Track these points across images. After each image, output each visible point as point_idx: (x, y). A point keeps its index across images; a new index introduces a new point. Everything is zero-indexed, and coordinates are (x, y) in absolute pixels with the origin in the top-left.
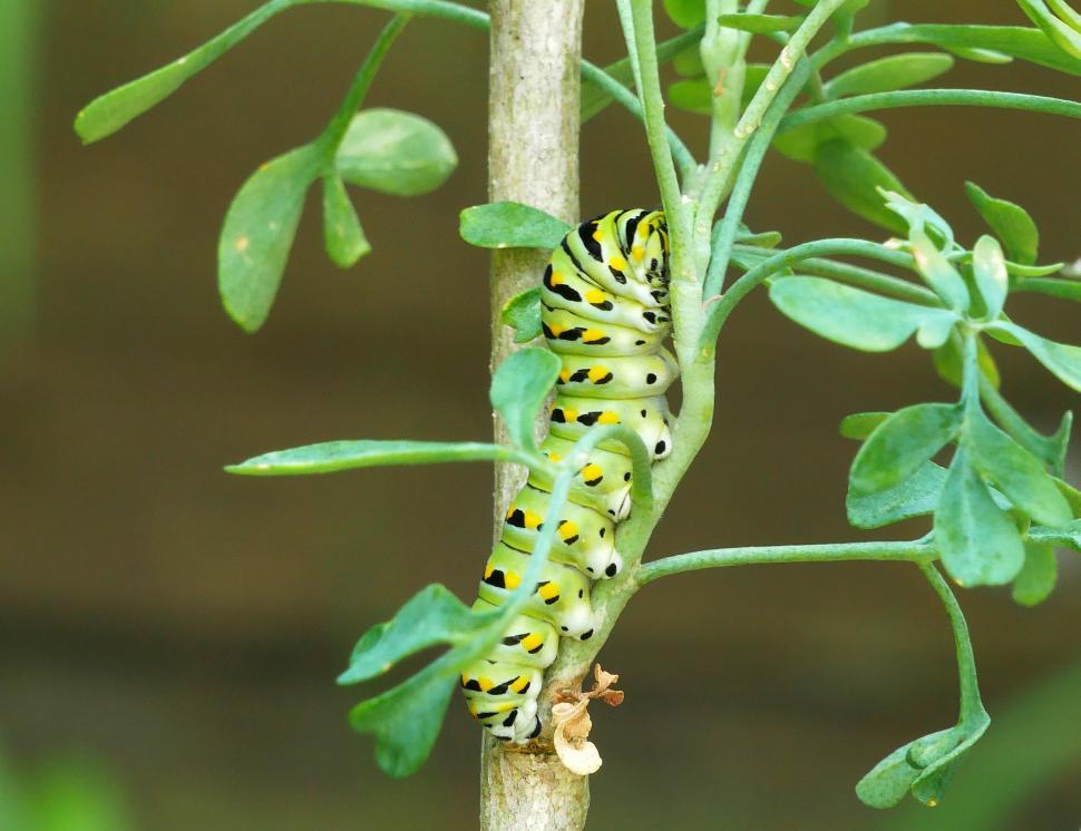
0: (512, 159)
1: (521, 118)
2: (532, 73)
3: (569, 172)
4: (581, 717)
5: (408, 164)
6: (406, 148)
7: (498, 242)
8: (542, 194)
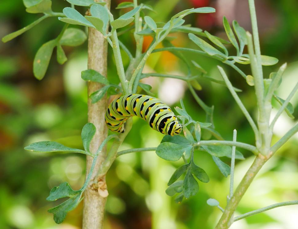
0: (92, 60)
1: (94, 51)
2: (97, 41)
3: (105, 63)
4: (105, 184)
5: (76, 40)
6: (75, 37)
7: (89, 80)
8: (98, 68)
